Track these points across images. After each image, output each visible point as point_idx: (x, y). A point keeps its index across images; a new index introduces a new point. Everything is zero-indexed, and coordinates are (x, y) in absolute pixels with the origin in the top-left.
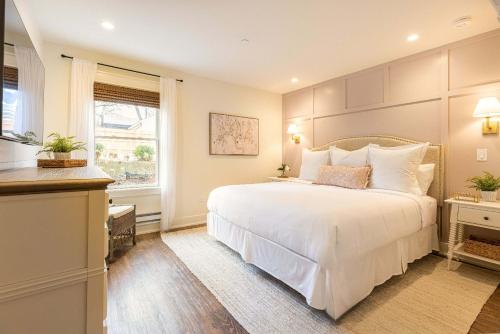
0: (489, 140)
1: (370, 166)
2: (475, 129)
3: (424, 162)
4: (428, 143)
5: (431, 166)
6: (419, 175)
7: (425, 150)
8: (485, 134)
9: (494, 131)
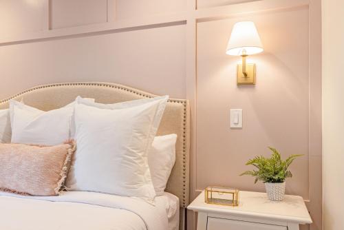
0: (245, 93)
1: (70, 142)
2: (228, 75)
3: (161, 132)
4: (167, 97)
5: (172, 138)
6: (153, 156)
7: (161, 110)
8: (240, 85)
9: (250, 80)
